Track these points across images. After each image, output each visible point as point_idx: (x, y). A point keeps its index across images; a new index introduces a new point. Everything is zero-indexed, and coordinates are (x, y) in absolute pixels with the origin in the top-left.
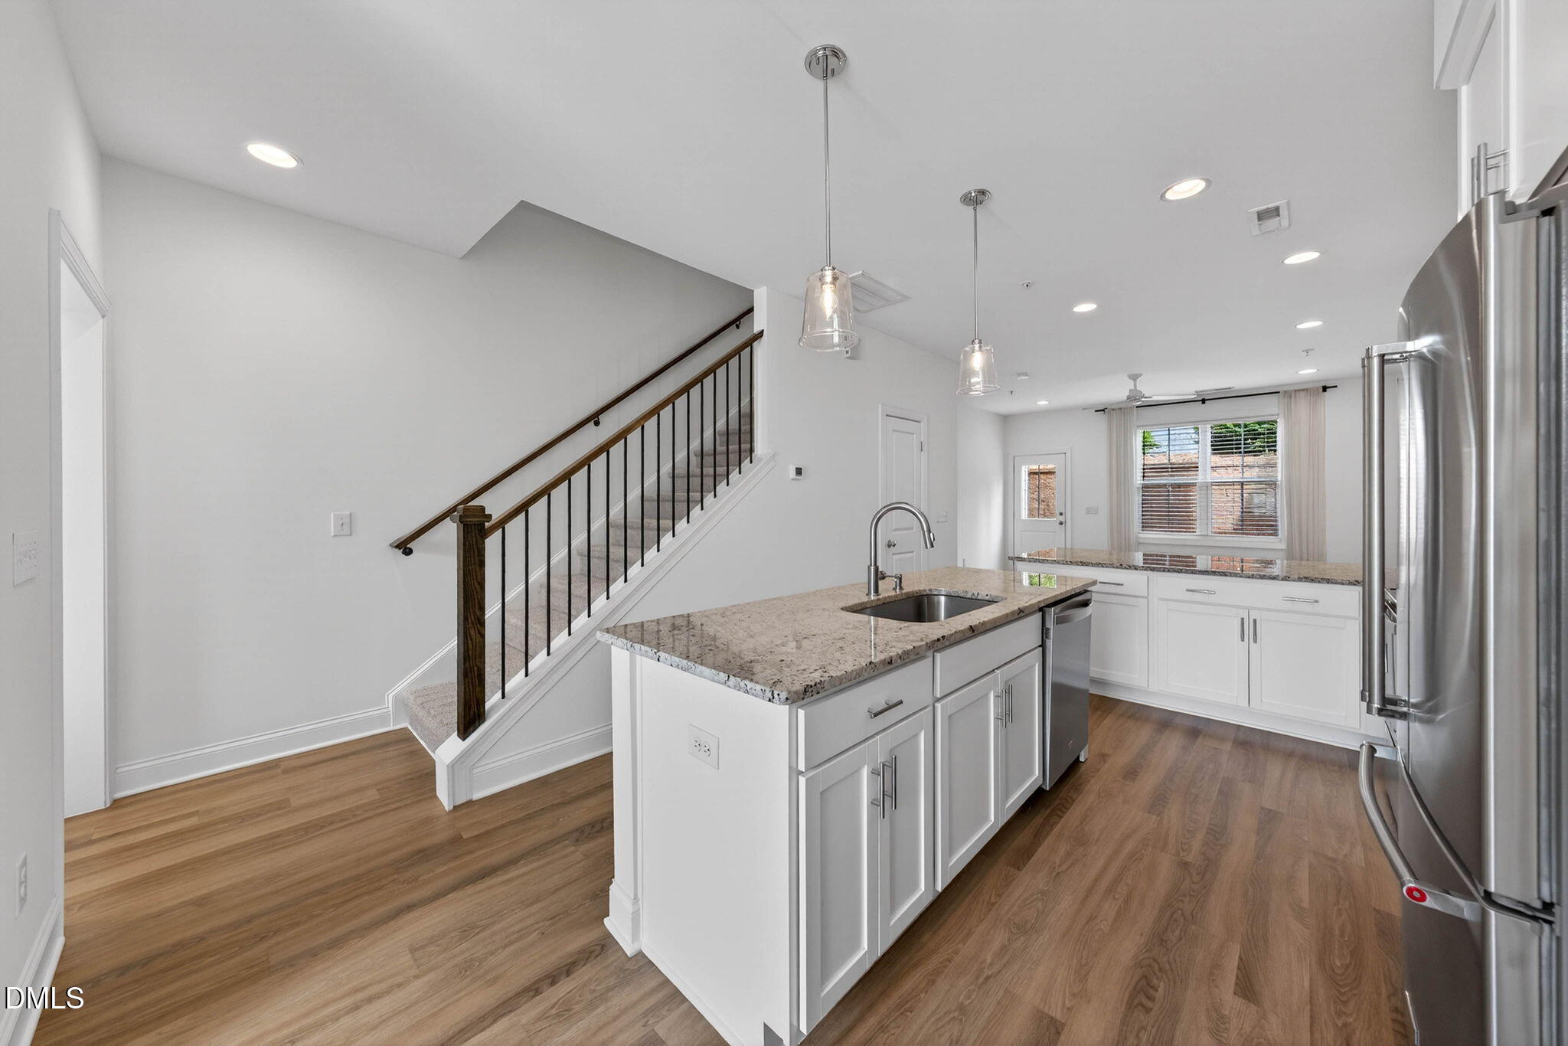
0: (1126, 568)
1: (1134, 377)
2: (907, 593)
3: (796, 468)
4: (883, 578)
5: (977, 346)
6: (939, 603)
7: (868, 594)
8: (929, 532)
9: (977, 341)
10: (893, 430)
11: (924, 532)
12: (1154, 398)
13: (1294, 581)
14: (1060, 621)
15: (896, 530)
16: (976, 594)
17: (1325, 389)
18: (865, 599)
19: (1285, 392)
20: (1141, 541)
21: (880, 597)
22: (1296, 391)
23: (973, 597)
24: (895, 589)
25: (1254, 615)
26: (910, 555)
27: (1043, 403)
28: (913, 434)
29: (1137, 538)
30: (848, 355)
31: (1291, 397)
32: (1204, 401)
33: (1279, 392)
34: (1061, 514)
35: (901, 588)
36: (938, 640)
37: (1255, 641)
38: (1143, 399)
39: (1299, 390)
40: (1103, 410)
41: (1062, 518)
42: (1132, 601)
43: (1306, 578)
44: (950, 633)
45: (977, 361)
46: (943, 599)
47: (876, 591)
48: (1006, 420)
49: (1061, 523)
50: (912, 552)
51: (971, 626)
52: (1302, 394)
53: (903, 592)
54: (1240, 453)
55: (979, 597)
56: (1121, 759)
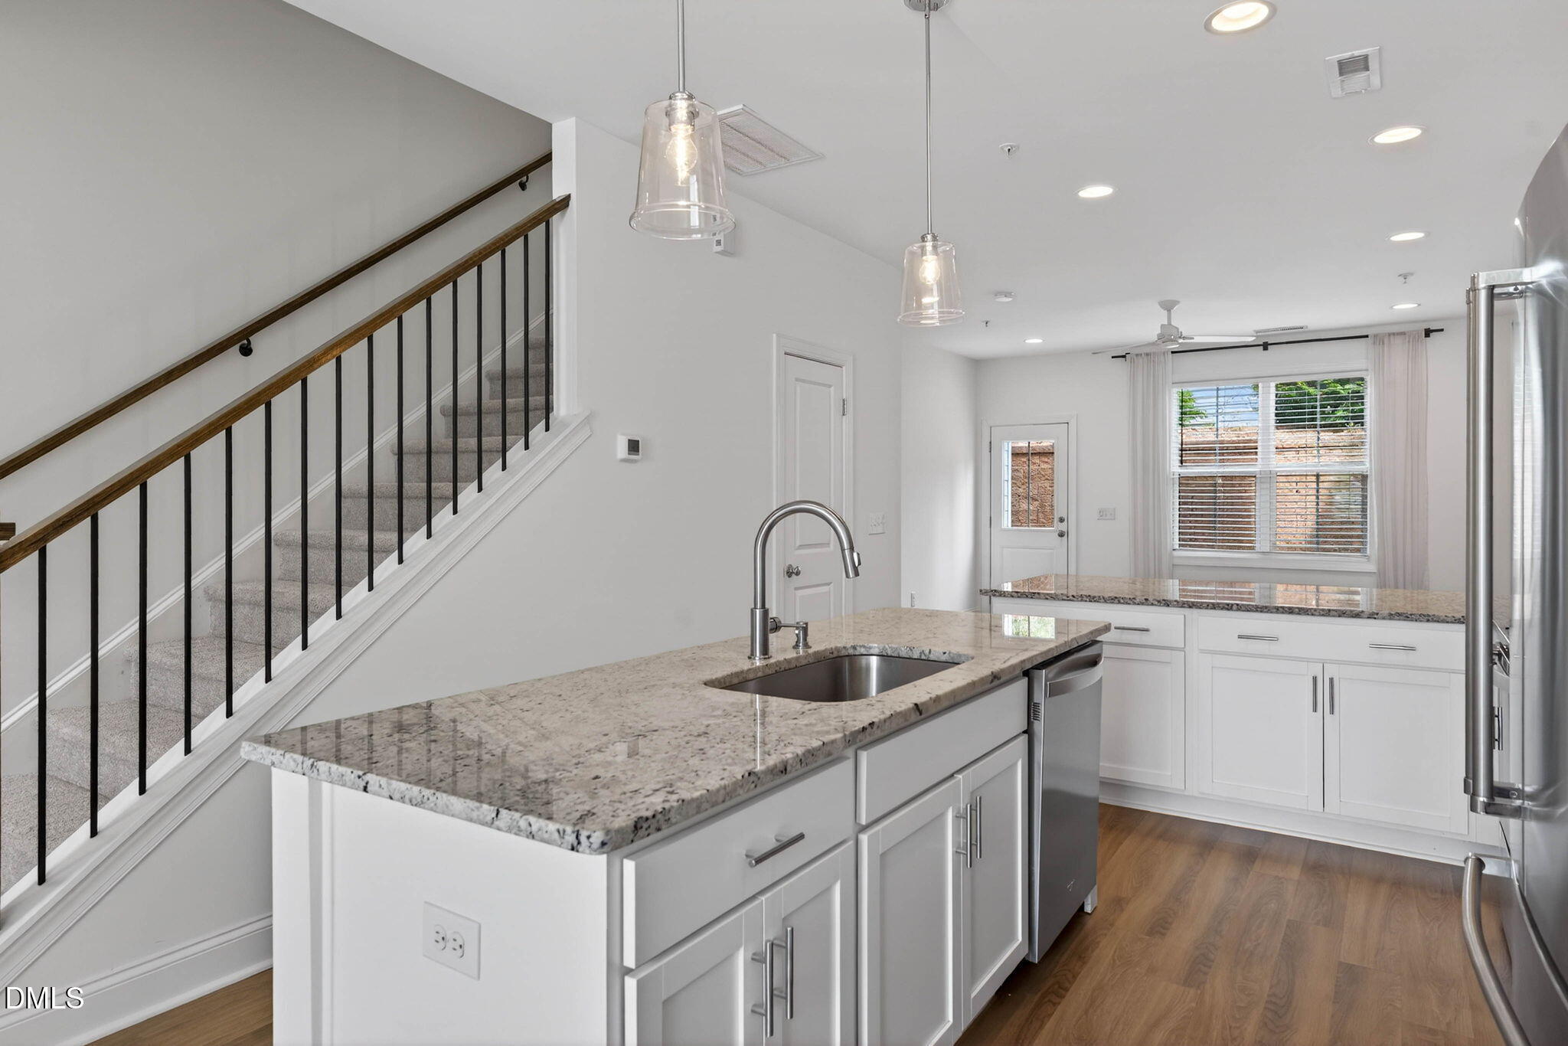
0: (1152, 604)
1: (1168, 306)
2: (815, 653)
3: (629, 440)
4: (777, 628)
5: (929, 245)
6: (868, 669)
7: (751, 656)
8: (852, 549)
9: (929, 237)
10: (797, 380)
11: (843, 550)
12: (1198, 340)
13: (1384, 618)
14: (1054, 691)
15: (801, 547)
16: (927, 652)
17: (1428, 333)
18: (745, 665)
19: (1375, 336)
20: (1176, 562)
21: (772, 661)
22: (1389, 335)
23: (923, 657)
24: (796, 646)
25: (1331, 671)
26: (825, 589)
27: (1035, 341)
28: (830, 386)
29: (1172, 557)
30: (719, 248)
31: (1383, 344)
32: (1265, 346)
33: (1367, 336)
34: (1061, 520)
35: (806, 646)
36: (864, 729)
37: (1332, 712)
38: (1181, 341)
39: (1394, 334)
40: (1124, 357)
41: (1063, 527)
42: (1165, 655)
43: (1399, 615)
44: (882, 717)
45: (930, 269)
46: (874, 661)
47: (765, 651)
48: (977, 367)
49: (1061, 535)
50: (828, 584)
51: (916, 705)
52: (1398, 340)
53: (810, 651)
54: (1315, 426)
55: (932, 657)
56: (1143, 907)
